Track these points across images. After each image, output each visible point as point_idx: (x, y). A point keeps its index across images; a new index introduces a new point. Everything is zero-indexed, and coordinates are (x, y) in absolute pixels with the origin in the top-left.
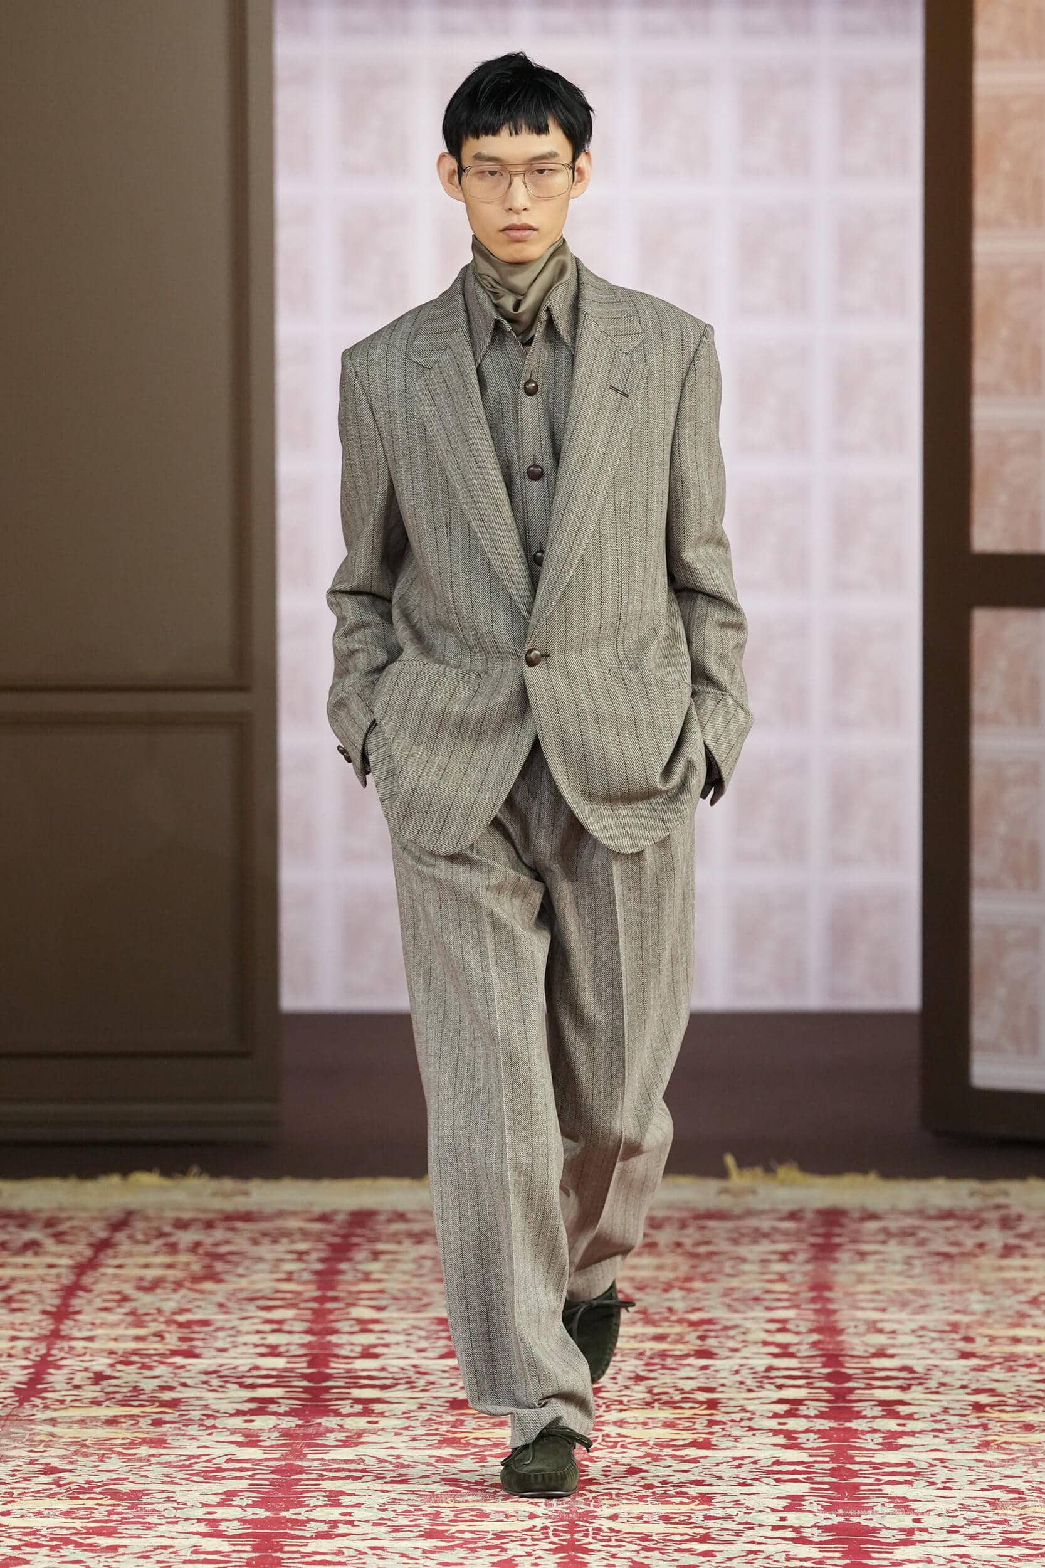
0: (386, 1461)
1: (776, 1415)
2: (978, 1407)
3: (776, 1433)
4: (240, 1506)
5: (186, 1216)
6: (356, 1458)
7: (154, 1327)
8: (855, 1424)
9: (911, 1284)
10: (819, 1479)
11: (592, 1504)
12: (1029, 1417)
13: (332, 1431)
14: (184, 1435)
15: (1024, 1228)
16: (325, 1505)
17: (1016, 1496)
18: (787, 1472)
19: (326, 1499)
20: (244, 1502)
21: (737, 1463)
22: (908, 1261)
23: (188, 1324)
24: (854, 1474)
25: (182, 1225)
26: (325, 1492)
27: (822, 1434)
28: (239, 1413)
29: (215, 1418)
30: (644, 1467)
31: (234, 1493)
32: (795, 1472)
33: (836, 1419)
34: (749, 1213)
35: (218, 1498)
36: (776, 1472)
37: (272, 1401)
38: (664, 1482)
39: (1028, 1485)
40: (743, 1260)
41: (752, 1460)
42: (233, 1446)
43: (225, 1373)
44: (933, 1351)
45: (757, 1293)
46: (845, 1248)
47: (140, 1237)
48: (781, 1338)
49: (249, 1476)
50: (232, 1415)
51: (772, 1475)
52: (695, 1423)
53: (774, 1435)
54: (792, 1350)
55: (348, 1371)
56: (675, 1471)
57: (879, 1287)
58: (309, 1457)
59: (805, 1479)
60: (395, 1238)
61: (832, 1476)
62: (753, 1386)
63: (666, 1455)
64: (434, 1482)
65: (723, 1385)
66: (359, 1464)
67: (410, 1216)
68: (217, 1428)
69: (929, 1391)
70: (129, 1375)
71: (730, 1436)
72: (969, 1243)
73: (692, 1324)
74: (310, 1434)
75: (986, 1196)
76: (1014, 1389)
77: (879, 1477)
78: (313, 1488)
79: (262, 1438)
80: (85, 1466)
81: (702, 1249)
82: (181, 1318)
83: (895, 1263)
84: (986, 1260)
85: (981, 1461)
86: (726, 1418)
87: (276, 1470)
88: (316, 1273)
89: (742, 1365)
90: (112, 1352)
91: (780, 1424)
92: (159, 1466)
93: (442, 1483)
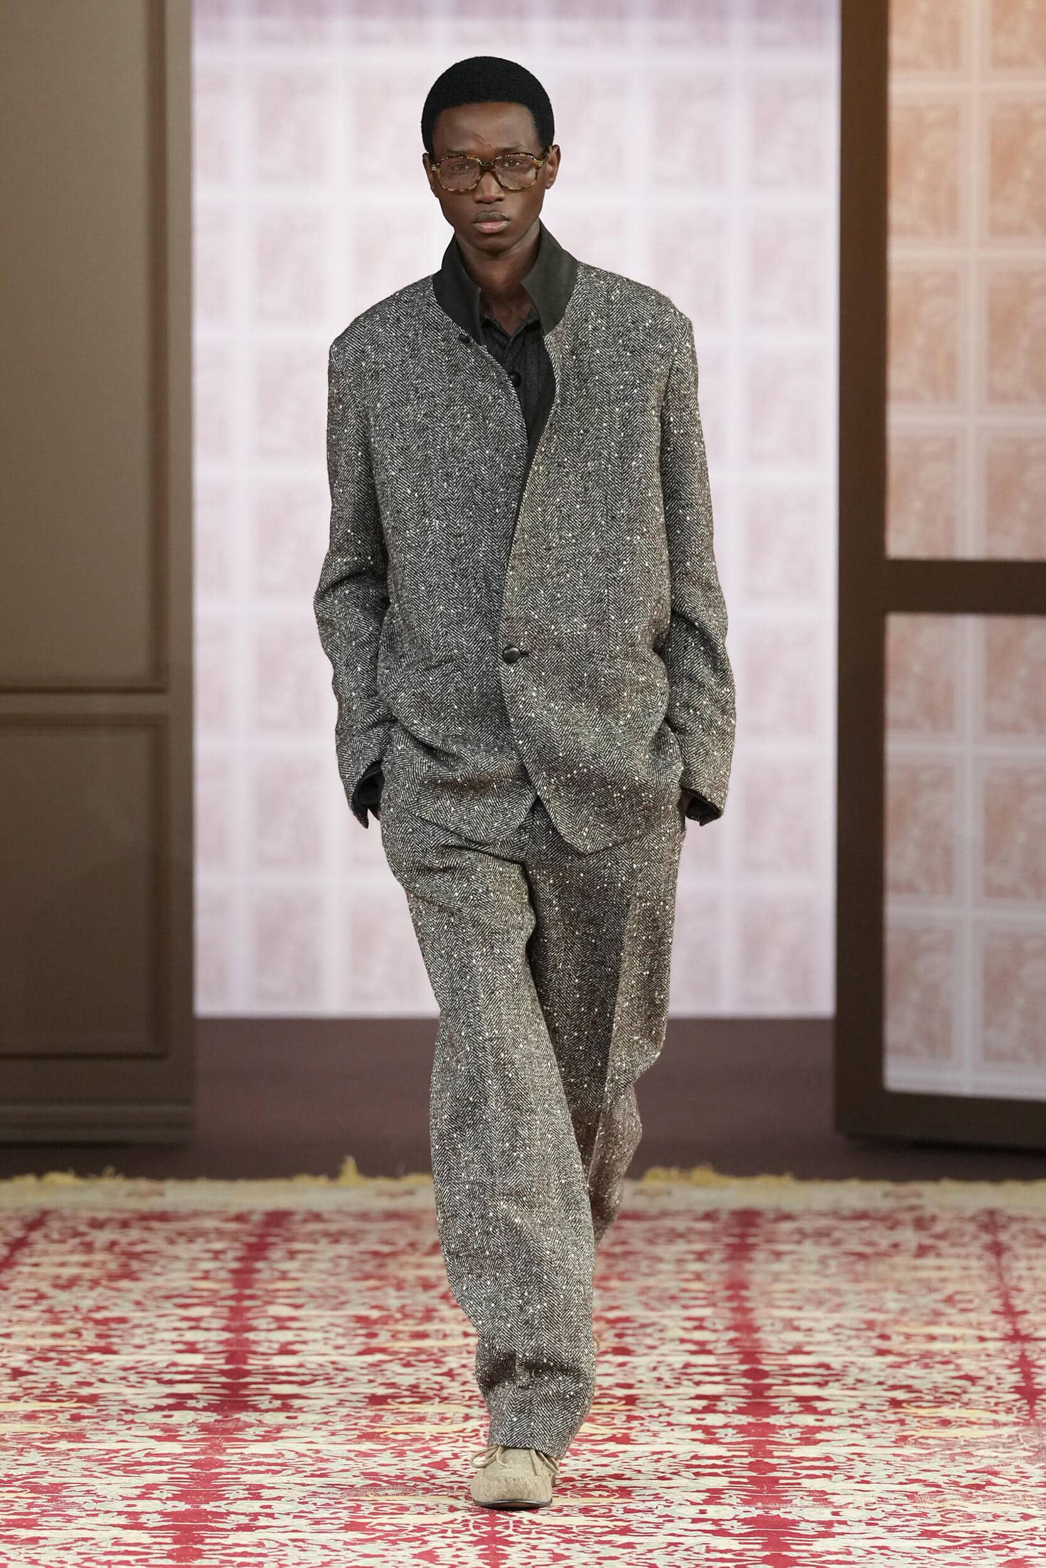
0: (306, 1456)
1: (694, 1411)
2: (895, 1403)
3: (694, 1428)
4: (160, 1499)
5: (101, 1216)
6: (275, 1452)
7: (71, 1324)
8: (773, 1420)
9: (826, 1283)
10: (738, 1473)
12: (945, 1412)
13: (251, 1426)
14: (102, 1430)
15: (938, 1228)
16: (245, 1499)
17: (934, 1489)
18: (706, 1467)
19: (246, 1492)
20: (164, 1496)
21: (656, 1457)
22: (823, 1261)
23: (105, 1322)
24: (773, 1468)
25: (97, 1224)
26: (245, 1485)
27: (740, 1429)
28: (158, 1408)
29: (133, 1413)
31: (154, 1487)
32: (714, 1466)
33: (754, 1415)
34: (664, 1214)
35: (138, 1492)
36: (695, 1467)
37: (190, 1396)
38: (583, 1476)
39: (945, 1479)
40: (659, 1260)
41: (671, 1454)
42: (152, 1440)
43: (143, 1369)
44: (849, 1348)
45: (673, 1292)
46: (760, 1247)
47: (55, 1236)
48: (699, 1336)
49: (169, 1470)
50: (150, 1410)
51: (690, 1470)
52: (613, 1418)
53: (693, 1430)
54: (709, 1347)
55: (267, 1367)
56: (595, 1466)
57: (795, 1286)
58: (229, 1451)
59: (724, 1473)
60: (311, 1238)
61: (750, 1469)
62: (671, 1382)
63: (585, 1450)
64: (355, 1476)
65: (641, 1381)
66: (279, 1458)
67: (325, 1216)
68: (136, 1423)
69: (845, 1387)
70: (47, 1371)
71: (648, 1431)
72: (884, 1243)
73: (609, 1322)
74: (229, 1429)
75: (900, 1197)
76: (930, 1386)
77: (799, 1471)
78: (232, 1482)
79: (180, 1433)
80: (4, 1459)
81: (619, 1249)
82: (98, 1316)
83: (810, 1262)
84: (902, 1260)
85: (898, 1455)
86: (644, 1414)
87: (195, 1465)
88: (233, 1271)
89: (659, 1362)
90: (29, 1349)
91: (698, 1419)
92: (78, 1460)
93: (362, 1477)
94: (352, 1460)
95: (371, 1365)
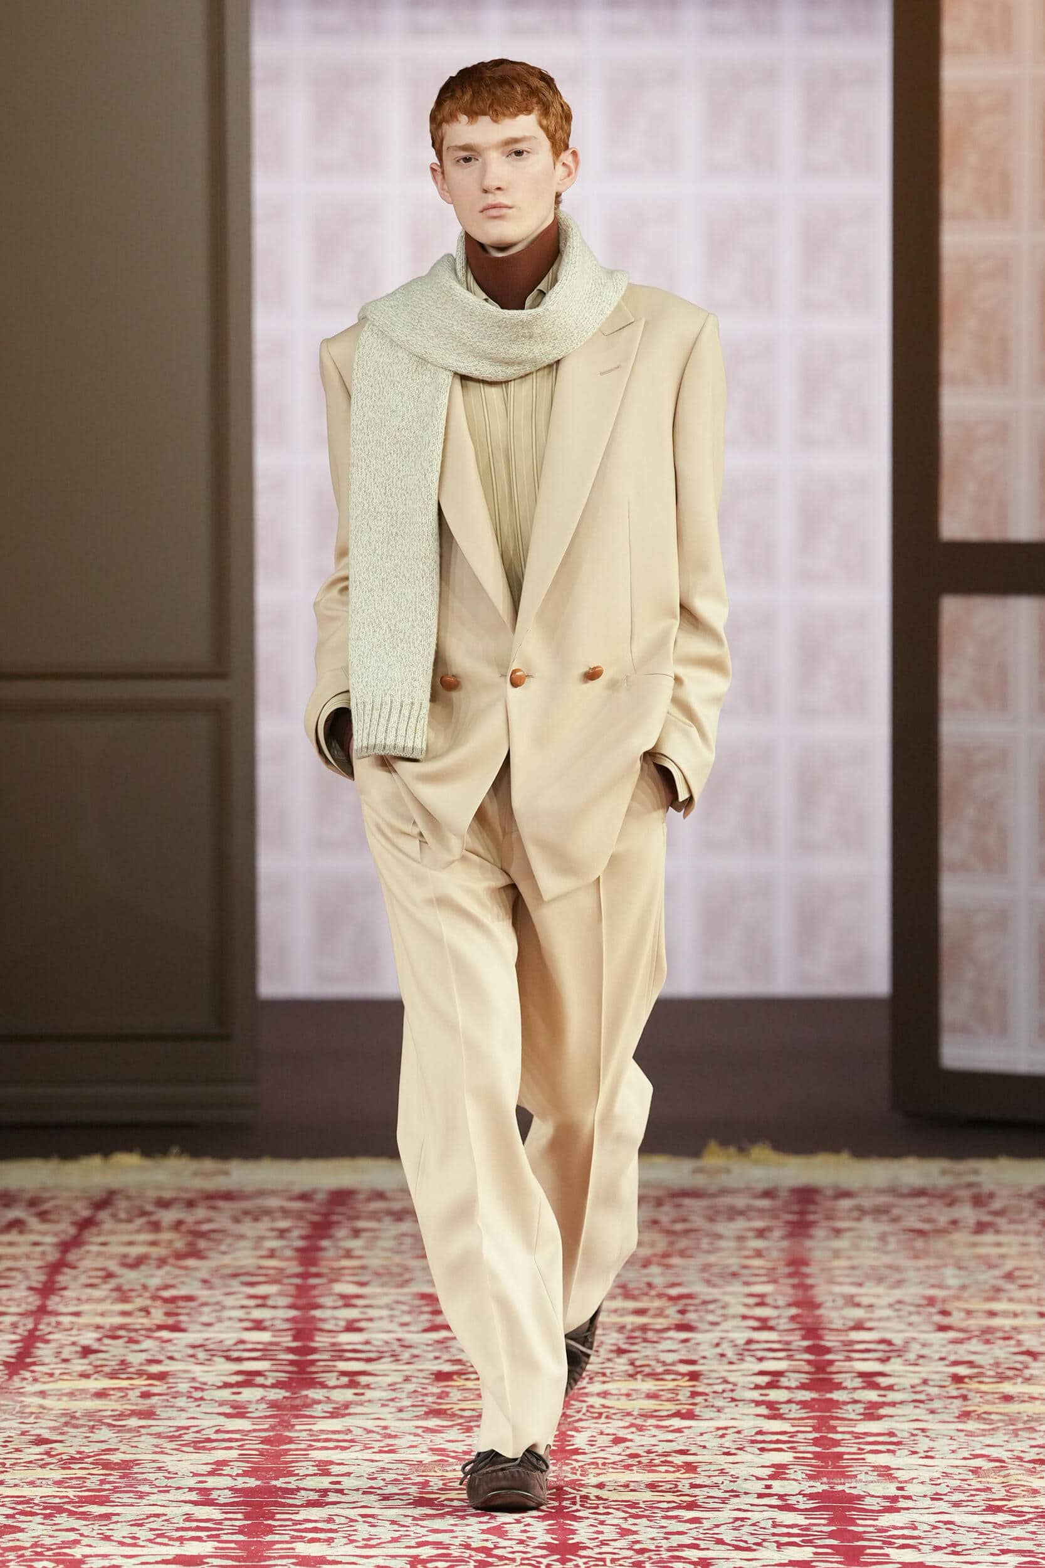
0: (373, 1432)
1: (757, 1387)
2: (957, 1379)
3: (758, 1403)
4: (230, 1476)
5: (168, 1195)
6: (343, 1429)
7: (139, 1302)
8: (836, 1395)
9: (886, 1259)
10: (802, 1449)
11: (579, 1472)
12: (1008, 1388)
13: (319, 1402)
14: (172, 1407)
15: (997, 1205)
16: (315, 1475)
17: (998, 1464)
18: (770, 1442)
19: (316, 1468)
20: (235, 1472)
21: (720, 1432)
22: (883, 1238)
23: (173, 1300)
24: (837, 1443)
25: (164, 1204)
26: (315, 1461)
27: (804, 1404)
28: (226, 1385)
29: (203, 1390)
30: (629, 1437)
31: (224, 1463)
32: (778, 1442)
33: (817, 1390)
34: (723, 1192)
35: (209, 1468)
36: (761, 1442)
37: (258, 1373)
38: (649, 1452)
39: (1009, 1454)
40: (720, 1237)
41: (736, 1430)
42: (222, 1417)
43: (211, 1347)
44: (910, 1324)
45: (734, 1269)
46: (820, 1224)
47: (123, 1215)
48: (760, 1312)
49: (239, 1446)
50: (219, 1387)
51: (755, 1445)
52: (677, 1394)
53: (756, 1406)
54: (771, 1323)
55: (333, 1344)
56: (660, 1441)
57: (855, 1262)
58: (298, 1427)
59: (788, 1448)
60: (375, 1216)
61: (815, 1445)
62: (734, 1358)
63: (650, 1426)
64: (422, 1452)
65: (704, 1358)
66: (347, 1434)
67: (389, 1194)
68: (204, 1400)
69: (907, 1362)
70: (116, 1349)
71: (712, 1406)
72: (943, 1220)
73: (671, 1298)
74: (297, 1406)
75: (958, 1174)
76: (992, 1361)
77: (862, 1446)
78: (301, 1458)
79: (249, 1410)
80: (75, 1437)
81: (679, 1227)
82: (166, 1294)
83: (870, 1239)
84: (960, 1237)
85: (962, 1431)
86: (708, 1390)
87: (265, 1441)
88: (298, 1250)
89: (722, 1338)
90: (98, 1327)
91: (761, 1395)
92: (148, 1436)
93: (430, 1452)
94: (420, 1436)
95: (439, 1342)
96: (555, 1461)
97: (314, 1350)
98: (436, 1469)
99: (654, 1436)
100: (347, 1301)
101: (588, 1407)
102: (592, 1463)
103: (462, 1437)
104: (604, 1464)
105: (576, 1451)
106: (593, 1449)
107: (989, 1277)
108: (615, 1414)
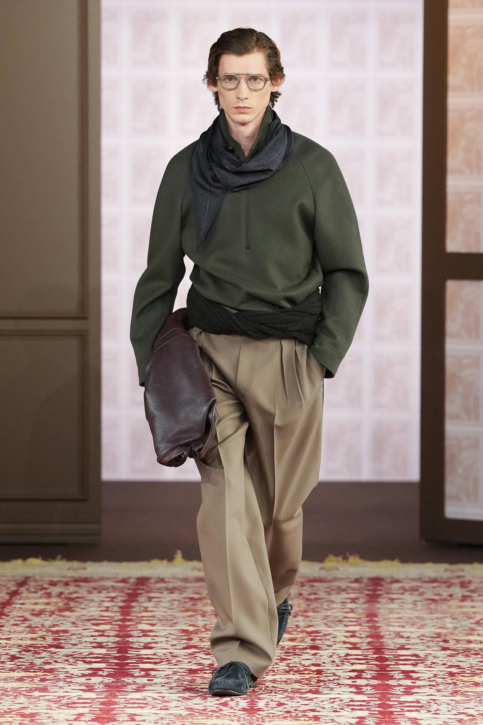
0: (158, 699)
1: (351, 678)
2: (451, 674)
3: (351, 686)
4: (85, 721)
5: (55, 579)
6: (142, 698)
7: (40, 633)
8: (390, 682)
9: (416, 614)
10: (373, 709)
11: (260, 720)
12: (477, 679)
13: (130, 684)
14: (56, 686)
15: (472, 587)
16: (128, 721)
17: (471, 717)
18: (357, 706)
19: (128, 717)
20: (87, 719)
21: (332, 701)
22: (415, 603)
23: (58, 632)
24: (391, 706)
25: (53, 584)
26: (127, 714)
27: (374, 687)
28: (84, 675)
29: (71, 678)
30: (286, 702)
31: (82, 715)
32: (361, 705)
33: (381, 680)
34: (335, 579)
35: (74, 717)
36: (351, 705)
37: (100, 669)
38: (296, 710)
39: (477, 712)
40: (333, 602)
41: (340, 699)
42: (81, 691)
43: (77, 656)
44: (428, 647)
45: (340, 618)
46: (383, 596)
47: (32, 589)
48: (352, 640)
49: (89, 706)
50: (80, 676)
51: (349, 707)
52: (310, 681)
53: (350, 687)
54: (358, 646)
55: (137, 655)
56: (301, 705)
57: (400, 615)
58: (119, 697)
59: (366, 709)
60: (160, 591)
61: (379, 707)
62: (339, 663)
63: (296, 697)
64: (182, 710)
65: (324, 663)
66: (144, 700)
67: (166, 580)
68: (73, 683)
69: (426, 666)
70: (28, 657)
71: (328, 687)
72: (445, 594)
73: (308, 633)
74: (119, 686)
75: (453, 571)
76: (469, 666)
77: (403, 708)
78: (121, 712)
79: (95, 688)
80: (7, 701)
81: (312, 597)
82: (54, 629)
83: (408, 604)
84: (453, 603)
85: (454, 700)
86: (326, 679)
87: (102, 704)
88: (121, 607)
89: (333, 653)
90: (20, 646)
91: (353, 682)
92: (44, 701)
93: (186, 710)
94: (181, 701)
95: (190, 654)
96: (248, 715)
97: (128, 658)
98: (188, 718)
99: (299, 702)
100: (145, 633)
101: (265, 687)
102: (267, 716)
103: (202, 702)
104: (273, 716)
105: (259, 710)
106: (268, 709)
107: (468, 623)
108: (279, 691)
